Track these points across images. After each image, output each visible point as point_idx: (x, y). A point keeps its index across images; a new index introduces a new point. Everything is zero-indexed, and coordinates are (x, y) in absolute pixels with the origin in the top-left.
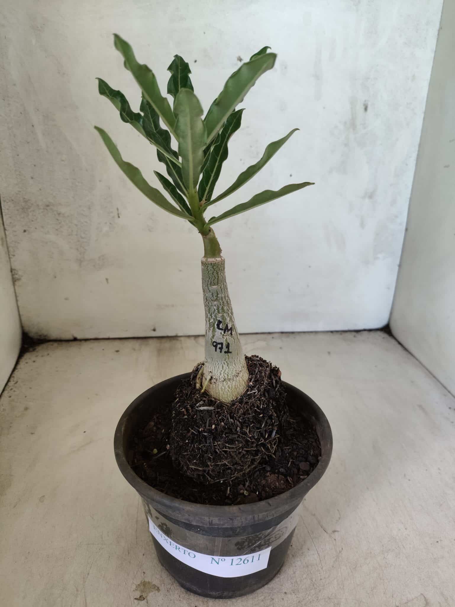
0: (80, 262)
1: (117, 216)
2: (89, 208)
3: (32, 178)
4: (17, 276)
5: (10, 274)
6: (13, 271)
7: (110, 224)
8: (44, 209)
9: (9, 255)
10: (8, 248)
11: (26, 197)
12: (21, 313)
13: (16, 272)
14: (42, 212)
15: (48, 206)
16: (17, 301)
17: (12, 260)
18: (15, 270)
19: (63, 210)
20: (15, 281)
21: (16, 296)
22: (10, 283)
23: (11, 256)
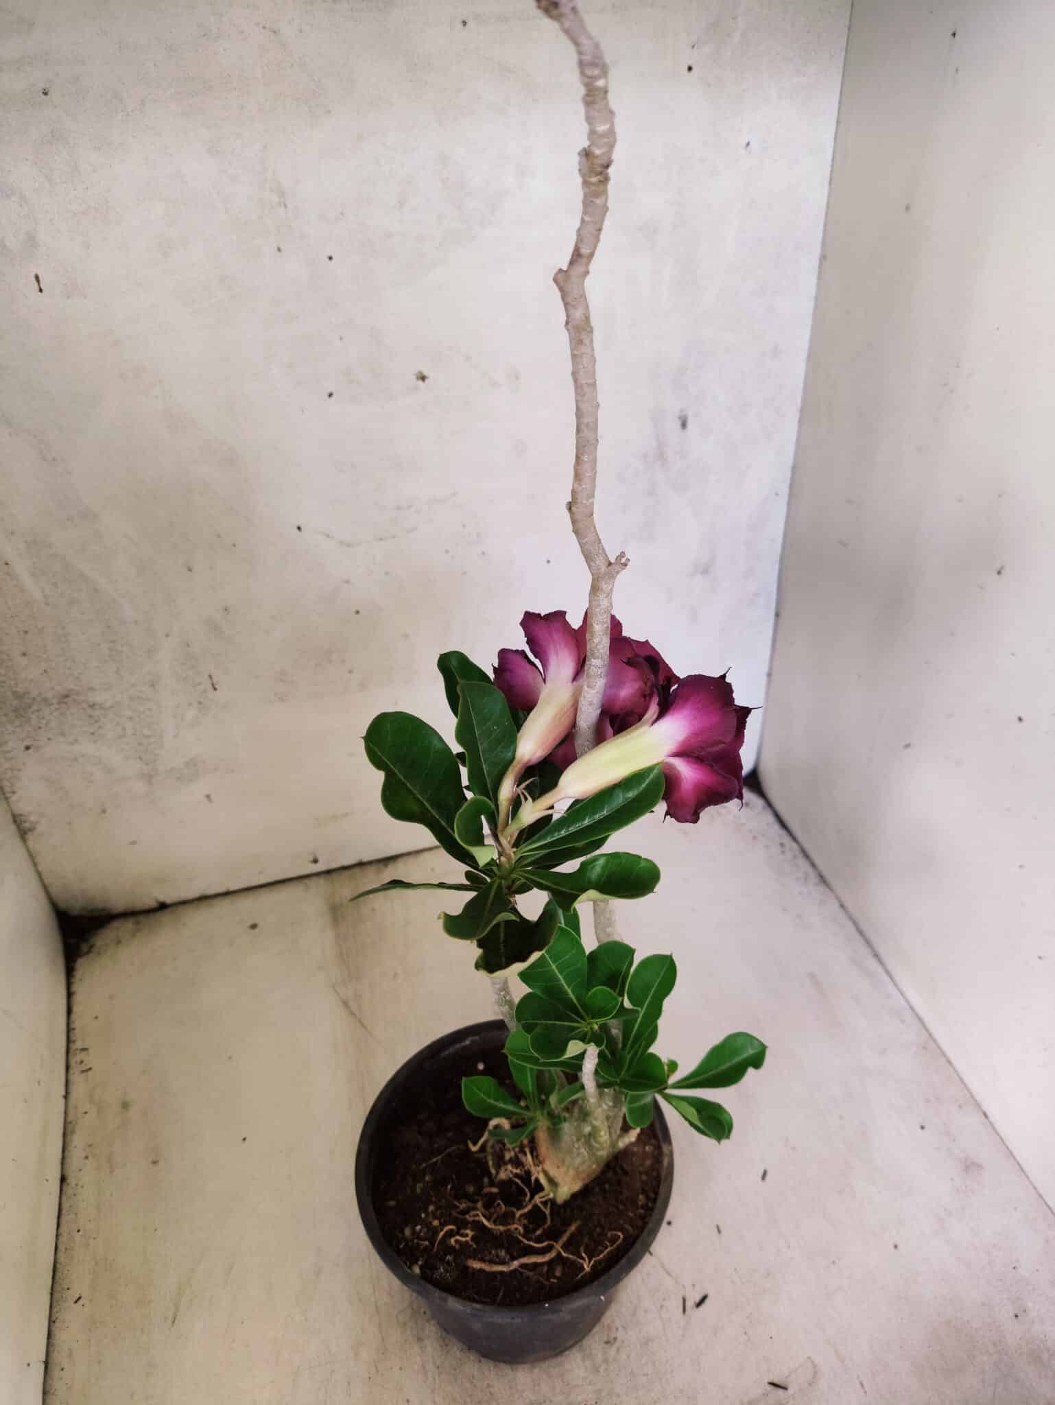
0: (149, 778)
1: (211, 688)
2: (153, 685)
3: (24, 655)
4: (27, 825)
5: (13, 827)
6: (18, 819)
7: (200, 703)
8: (59, 703)
9: (4, 794)
11: (19, 690)
12: (46, 881)
13: (23, 818)
14: (57, 709)
15: (67, 696)
16: (35, 865)
17: (13, 803)
18: (21, 815)
19: (98, 698)
20: (25, 833)
21: (32, 857)
23: (8, 795)
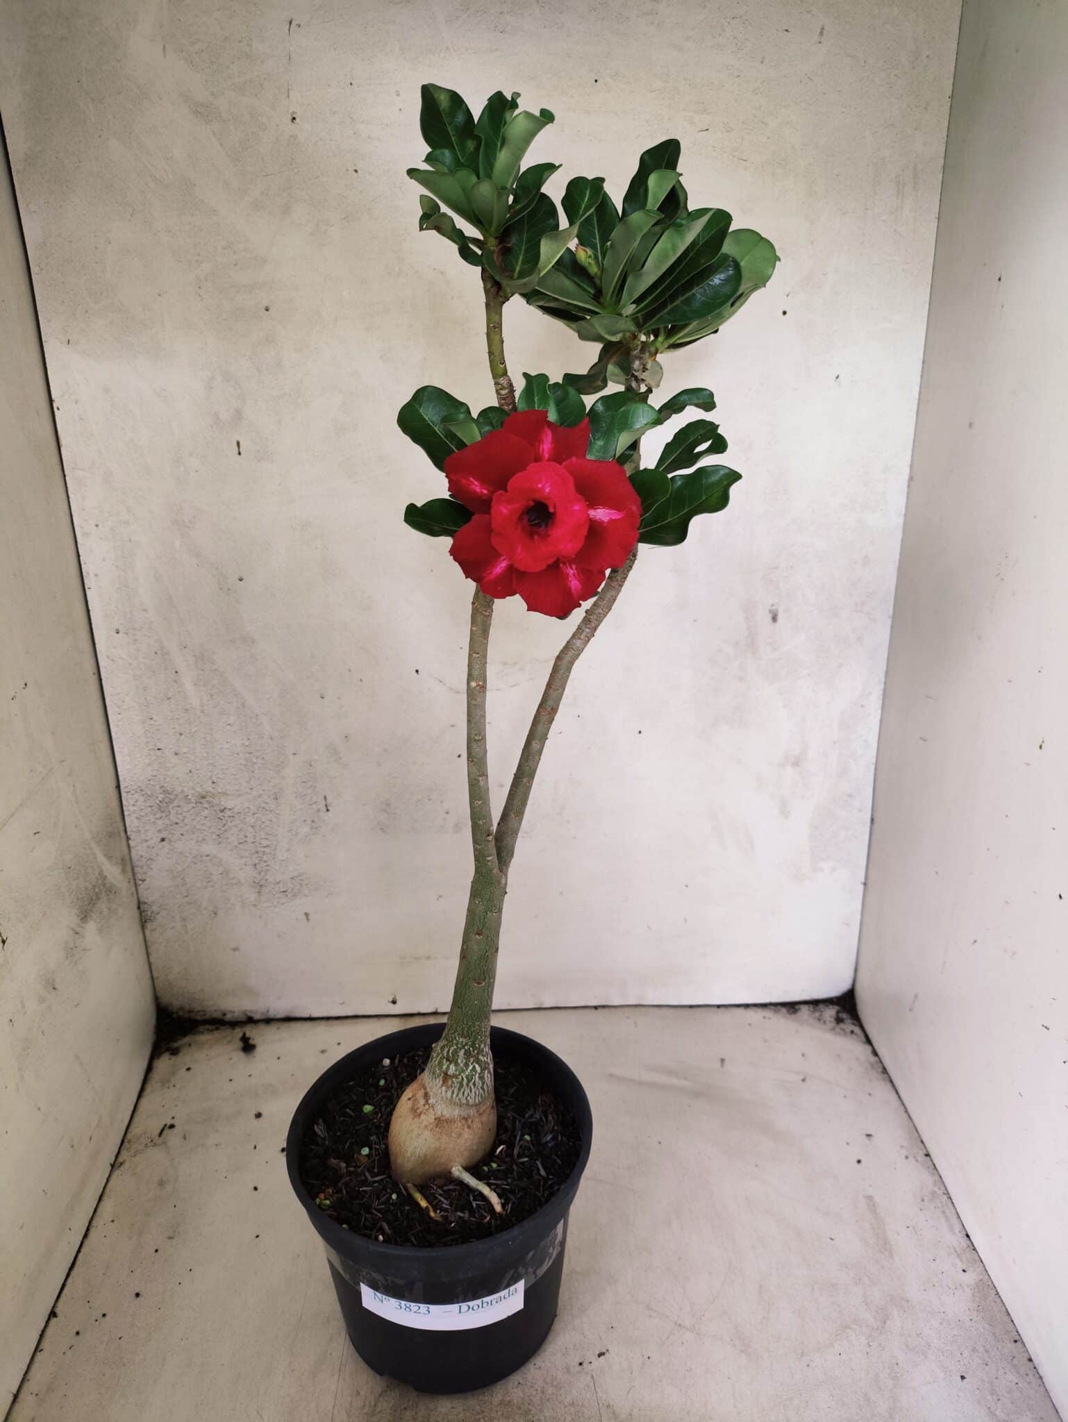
0: (259, 886)
1: (324, 809)
2: (277, 799)
3: (176, 754)
4: (148, 914)
5: (136, 912)
6: (142, 906)
7: (313, 822)
8: (196, 802)
9: (135, 879)
10: (133, 869)
11: (165, 785)
12: (155, 975)
13: (147, 907)
14: (194, 807)
15: (204, 797)
16: (148, 954)
17: (140, 889)
18: (145, 903)
19: (229, 803)
20: (146, 922)
21: (147, 947)
22: (137, 927)
23: (138, 881)
